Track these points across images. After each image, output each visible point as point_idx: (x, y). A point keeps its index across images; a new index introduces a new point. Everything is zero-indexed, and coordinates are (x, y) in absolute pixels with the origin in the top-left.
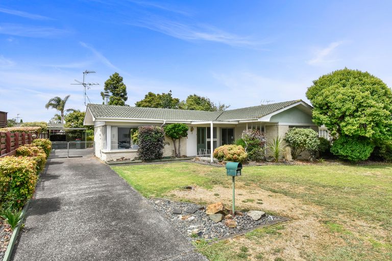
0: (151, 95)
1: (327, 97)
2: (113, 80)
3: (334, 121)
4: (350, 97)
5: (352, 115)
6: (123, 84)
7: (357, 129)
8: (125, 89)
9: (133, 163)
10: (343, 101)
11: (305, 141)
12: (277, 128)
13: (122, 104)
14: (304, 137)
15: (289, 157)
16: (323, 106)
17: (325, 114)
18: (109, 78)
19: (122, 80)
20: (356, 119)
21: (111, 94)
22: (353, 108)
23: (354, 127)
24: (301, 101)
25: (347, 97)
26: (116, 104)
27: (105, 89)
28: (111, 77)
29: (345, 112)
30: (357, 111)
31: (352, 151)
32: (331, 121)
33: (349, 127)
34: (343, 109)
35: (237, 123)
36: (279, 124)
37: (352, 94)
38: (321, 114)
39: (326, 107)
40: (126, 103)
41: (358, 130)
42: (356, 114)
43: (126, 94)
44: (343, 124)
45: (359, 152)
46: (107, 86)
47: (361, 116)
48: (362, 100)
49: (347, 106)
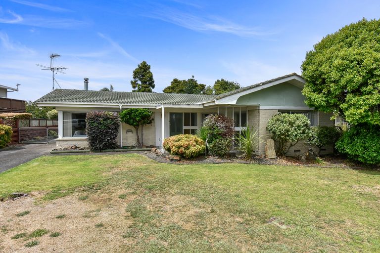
0: (176, 81)
1: (320, 65)
2: (140, 68)
3: (332, 101)
4: (355, 63)
5: (357, 91)
6: (150, 72)
7: (364, 114)
8: (152, 76)
9: (82, 151)
10: (342, 69)
11: (288, 131)
12: (259, 113)
13: (150, 91)
14: (286, 126)
15: (271, 153)
16: (317, 79)
17: (320, 91)
18: (137, 67)
19: (149, 68)
20: (364, 97)
21: (139, 82)
22: (359, 79)
23: (359, 111)
24: (295, 74)
25: (348, 62)
26: (144, 92)
27: (134, 78)
28: (139, 65)
29: (345, 87)
30: (365, 84)
31: (366, 148)
32: (328, 101)
33: (351, 110)
34: (343, 82)
35: (202, 107)
36: (261, 107)
37: (359, 57)
38: (314, 92)
39: (320, 81)
40: (153, 90)
41: (367, 116)
42: (364, 89)
43: (153, 82)
44: (344, 106)
45: (375, 151)
46: (136, 74)
47: (373, 92)
48: (374, 66)
49: (347, 77)
